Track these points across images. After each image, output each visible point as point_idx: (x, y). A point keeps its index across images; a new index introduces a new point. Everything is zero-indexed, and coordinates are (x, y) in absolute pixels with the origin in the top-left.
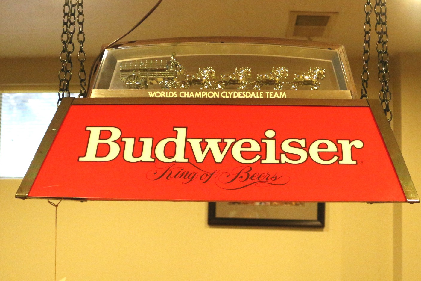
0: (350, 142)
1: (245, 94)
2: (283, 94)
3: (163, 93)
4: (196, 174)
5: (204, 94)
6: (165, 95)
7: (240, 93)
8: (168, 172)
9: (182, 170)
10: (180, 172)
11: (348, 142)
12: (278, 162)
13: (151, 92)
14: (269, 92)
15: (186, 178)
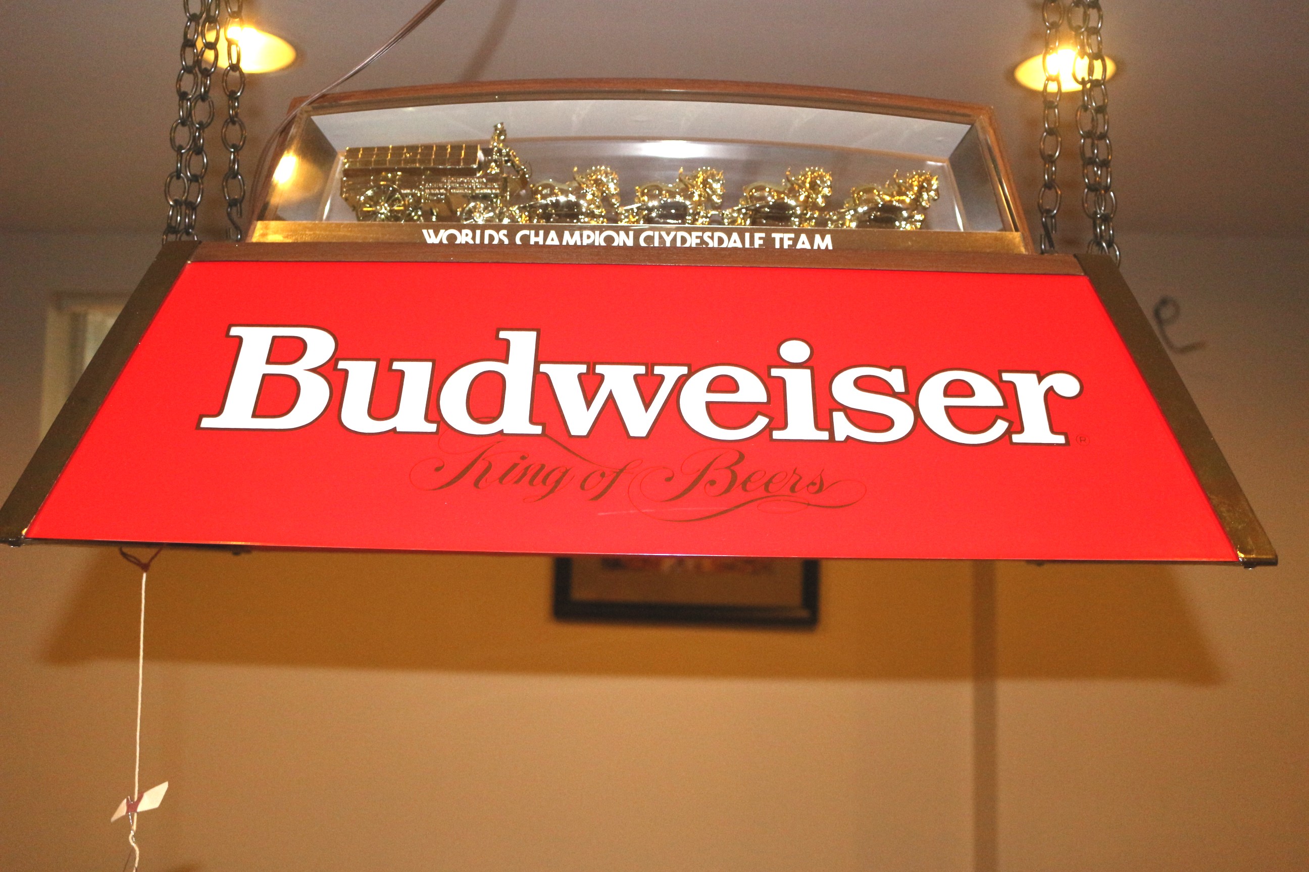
0: (1040, 379)
1: (712, 238)
2: (823, 239)
3: (467, 235)
4: (567, 471)
5: (589, 237)
6: (474, 238)
7: (697, 237)
8: (480, 466)
9: (523, 458)
10: (515, 465)
11: (1033, 377)
12: (824, 436)
13: (431, 231)
14: (781, 235)
15: (535, 483)
